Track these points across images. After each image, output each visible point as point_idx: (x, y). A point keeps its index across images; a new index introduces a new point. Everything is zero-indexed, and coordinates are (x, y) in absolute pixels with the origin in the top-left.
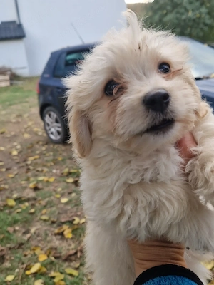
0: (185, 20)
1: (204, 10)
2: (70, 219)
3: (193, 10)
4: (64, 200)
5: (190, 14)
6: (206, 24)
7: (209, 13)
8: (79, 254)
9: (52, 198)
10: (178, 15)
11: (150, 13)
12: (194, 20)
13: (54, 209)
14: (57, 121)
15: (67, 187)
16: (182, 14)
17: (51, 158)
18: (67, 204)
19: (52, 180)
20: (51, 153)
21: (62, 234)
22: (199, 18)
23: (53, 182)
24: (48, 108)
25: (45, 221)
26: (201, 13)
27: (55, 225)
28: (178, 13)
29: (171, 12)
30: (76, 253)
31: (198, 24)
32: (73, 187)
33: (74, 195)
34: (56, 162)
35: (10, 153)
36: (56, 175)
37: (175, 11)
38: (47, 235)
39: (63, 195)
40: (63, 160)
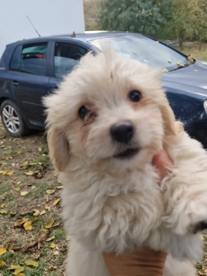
0: (138, 18)
1: (156, 9)
2: (30, 212)
3: (146, 9)
4: (23, 193)
5: (143, 12)
6: (158, 23)
7: (161, 12)
8: (39, 245)
9: (11, 191)
10: (132, 13)
11: (106, 10)
12: (147, 18)
13: (13, 202)
14: (15, 115)
15: (27, 180)
16: (136, 12)
17: (10, 151)
18: (26, 196)
19: (10, 173)
20: (10, 147)
21: (22, 227)
22: (152, 16)
23: (12, 176)
24: (5, 102)
25: (4, 214)
26: (153, 12)
27: (14, 218)
28: (132, 10)
29: (126, 9)
30: (36, 244)
31: (151, 22)
32: (33, 180)
33: (33, 187)
34: (14, 155)
36: (15, 168)
37: (129, 8)
38: (6, 228)
39: (22, 188)
40: (21, 154)
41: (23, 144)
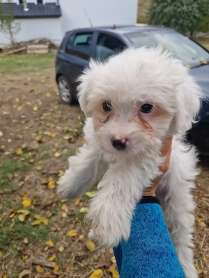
0: (179, 13)
1: (195, 5)
2: (56, 172)
3: (187, 5)
4: (57, 155)
5: (185, 8)
6: (195, 17)
7: (199, 9)
8: (54, 205)
9: (50, 151)
10: (175, 8)
11: (155, 5)
12: (187, 13)
13: (47, 161)
14: (67, 88)
15: (62, 143)
16: (179, 7)
17: (59, 116)
18: (58, 158)
19: (53, 135)
20: (60, 112)
21: (46, 184)
22: (191, 12)
23: (54, 137)
25: (38, 171)
26: (192, 8)
27: (45, 176)
28: (175, 6)
29: (170, 5)
30: (52, 203)
31: (189, 17)
32: (67, 144)
33: (65, 150)
34: (61, 120)
35: (32, 109)
36: (58, 131)
37: (174, 4)
38: (36, 183)
39: (58, 150)
40: (67, 119)
41: (69, 111)
